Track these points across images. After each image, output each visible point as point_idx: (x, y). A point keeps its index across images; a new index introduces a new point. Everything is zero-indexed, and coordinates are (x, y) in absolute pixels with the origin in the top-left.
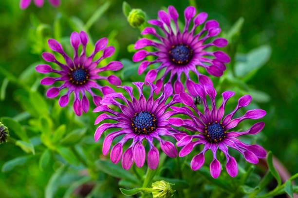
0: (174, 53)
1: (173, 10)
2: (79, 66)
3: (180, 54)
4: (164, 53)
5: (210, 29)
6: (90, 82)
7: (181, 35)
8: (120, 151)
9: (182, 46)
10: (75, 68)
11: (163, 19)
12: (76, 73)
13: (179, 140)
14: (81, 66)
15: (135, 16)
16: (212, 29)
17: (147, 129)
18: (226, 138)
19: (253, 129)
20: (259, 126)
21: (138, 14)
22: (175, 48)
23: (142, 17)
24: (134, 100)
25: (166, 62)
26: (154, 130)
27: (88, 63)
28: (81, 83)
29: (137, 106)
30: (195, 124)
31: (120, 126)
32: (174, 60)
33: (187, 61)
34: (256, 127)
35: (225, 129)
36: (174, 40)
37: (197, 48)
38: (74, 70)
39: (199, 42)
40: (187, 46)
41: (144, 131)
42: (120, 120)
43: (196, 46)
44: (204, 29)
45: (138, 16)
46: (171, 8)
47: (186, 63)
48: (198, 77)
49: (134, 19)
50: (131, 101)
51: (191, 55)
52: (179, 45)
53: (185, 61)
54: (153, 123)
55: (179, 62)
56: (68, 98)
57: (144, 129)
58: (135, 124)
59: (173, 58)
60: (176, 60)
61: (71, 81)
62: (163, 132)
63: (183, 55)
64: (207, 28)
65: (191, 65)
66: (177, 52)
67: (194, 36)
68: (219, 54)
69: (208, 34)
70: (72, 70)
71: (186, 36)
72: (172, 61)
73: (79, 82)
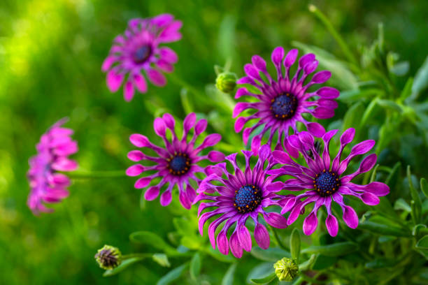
0: (276, 108)
1: (258, 59)
2: (176, 153)
3: (282, 106)
4: (266, 111)
5: (305, 66)
6: (194, 166)
7: (277, 84)
8: (225, 240)
9: (282, 97)
10: (172, 156)
11: (250, 74)
12: (174, 162)
13: (284, 205)
14: (178, 153)
15: (222, 83)
16: (308, 66)
17: (251, 205)
18: (340, 185)
19: (364, 165)
20: (370, 160)
21: (224, 79)
22: (275, 101)
23: (230, 80)
24: (231, 177)
25: (271, 121)
26: (259, 204)
27: (184, 146)
28: (183, 172)
29: (235, 183)
30: (301, 181)
31: (221, 211)
32: (277, 116)
33: (292, 111)
34: (367, 162)
35: (337, 175)
36: (271, 93)
37: (299, 93)
38: (171, 160)
39: (298, 85)
40: (288, 95)
41: (248, 208)
42: (220, 204)
43: (298, 91)
44: (299, 68)
45: (224, 81)
46: (256, 58)
47: (292, 115)
48: (306, 125)
49: (222, 86)
50: (227, 179)
51: (294, 104)
52: (278, 96)
53: (290, 112)
54: (256, 196)
55: (284, 116)
56: (170, 194)
57: (247, 206)
58: (237, 205)
59: (275, 114)
60: (280, 115)
61: (172, 173)
62: (267, 203)
63: (285, 107)
64: (301, 65)
65: (298, 115)
66: (279, 105)
67: (292, 81)
68: (324, 91)
69: (304, 73)
70: (169, 160)
71: (282, 83)
72: (276, 118)
73: (180, 171)
